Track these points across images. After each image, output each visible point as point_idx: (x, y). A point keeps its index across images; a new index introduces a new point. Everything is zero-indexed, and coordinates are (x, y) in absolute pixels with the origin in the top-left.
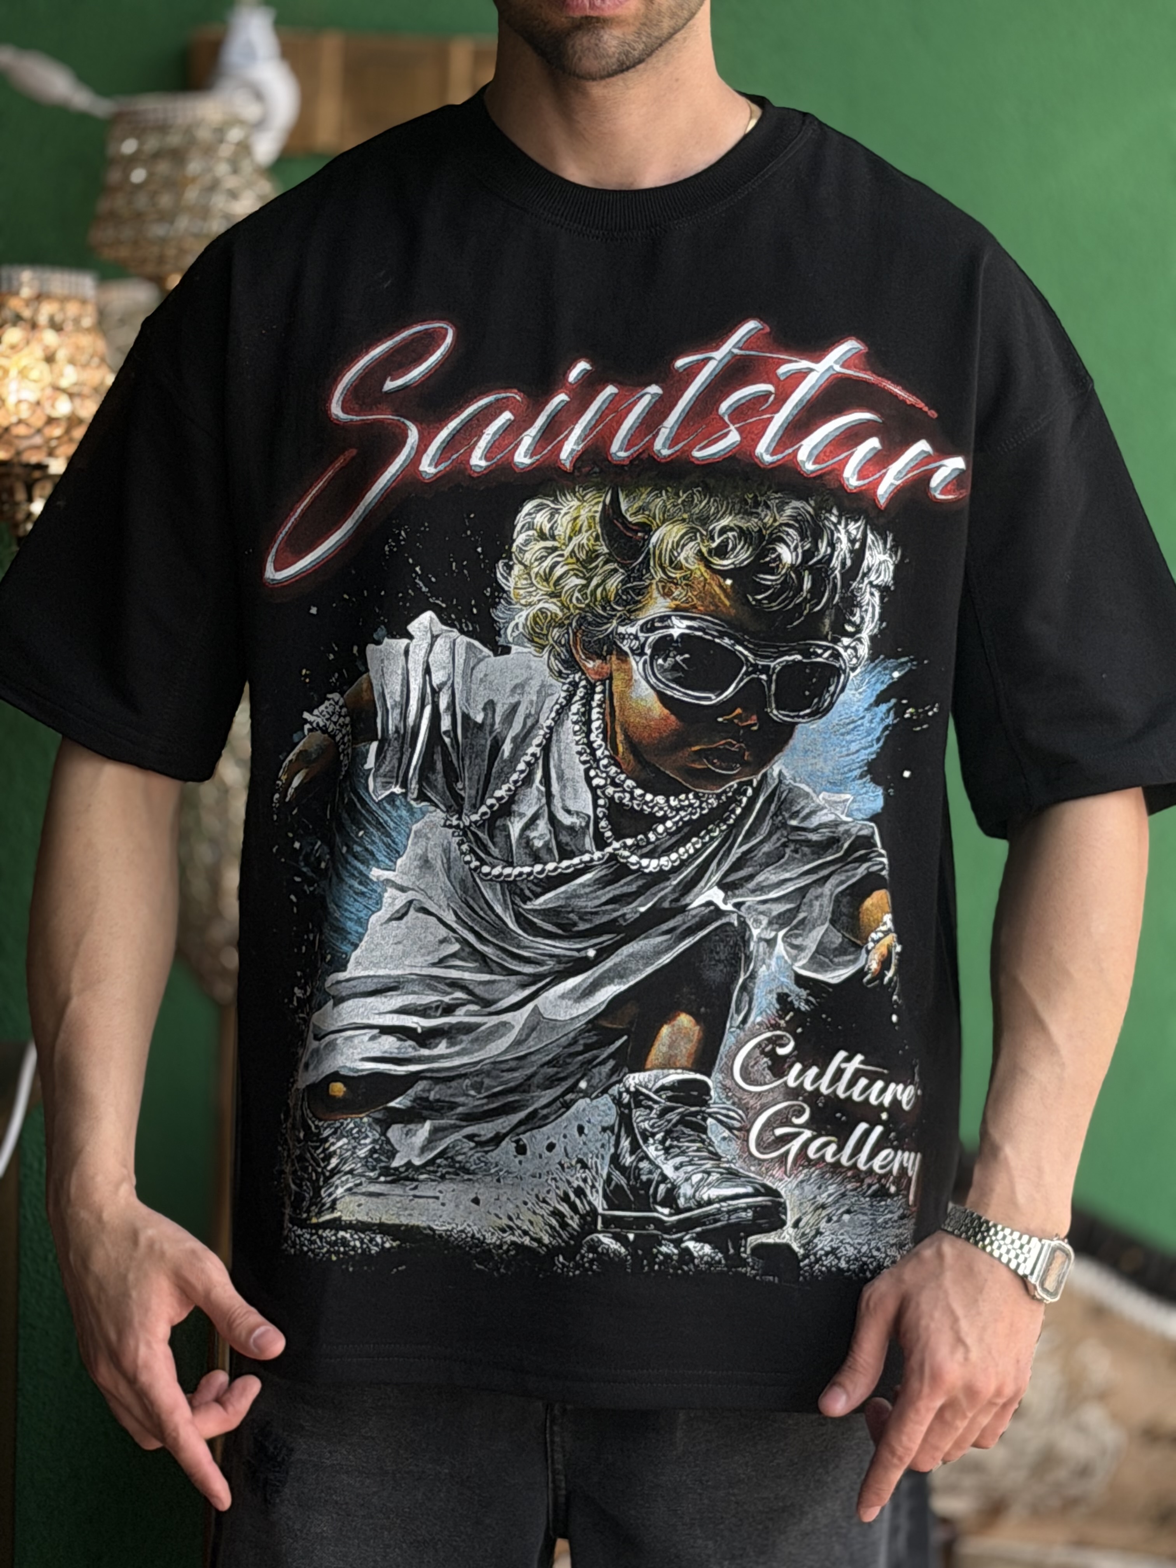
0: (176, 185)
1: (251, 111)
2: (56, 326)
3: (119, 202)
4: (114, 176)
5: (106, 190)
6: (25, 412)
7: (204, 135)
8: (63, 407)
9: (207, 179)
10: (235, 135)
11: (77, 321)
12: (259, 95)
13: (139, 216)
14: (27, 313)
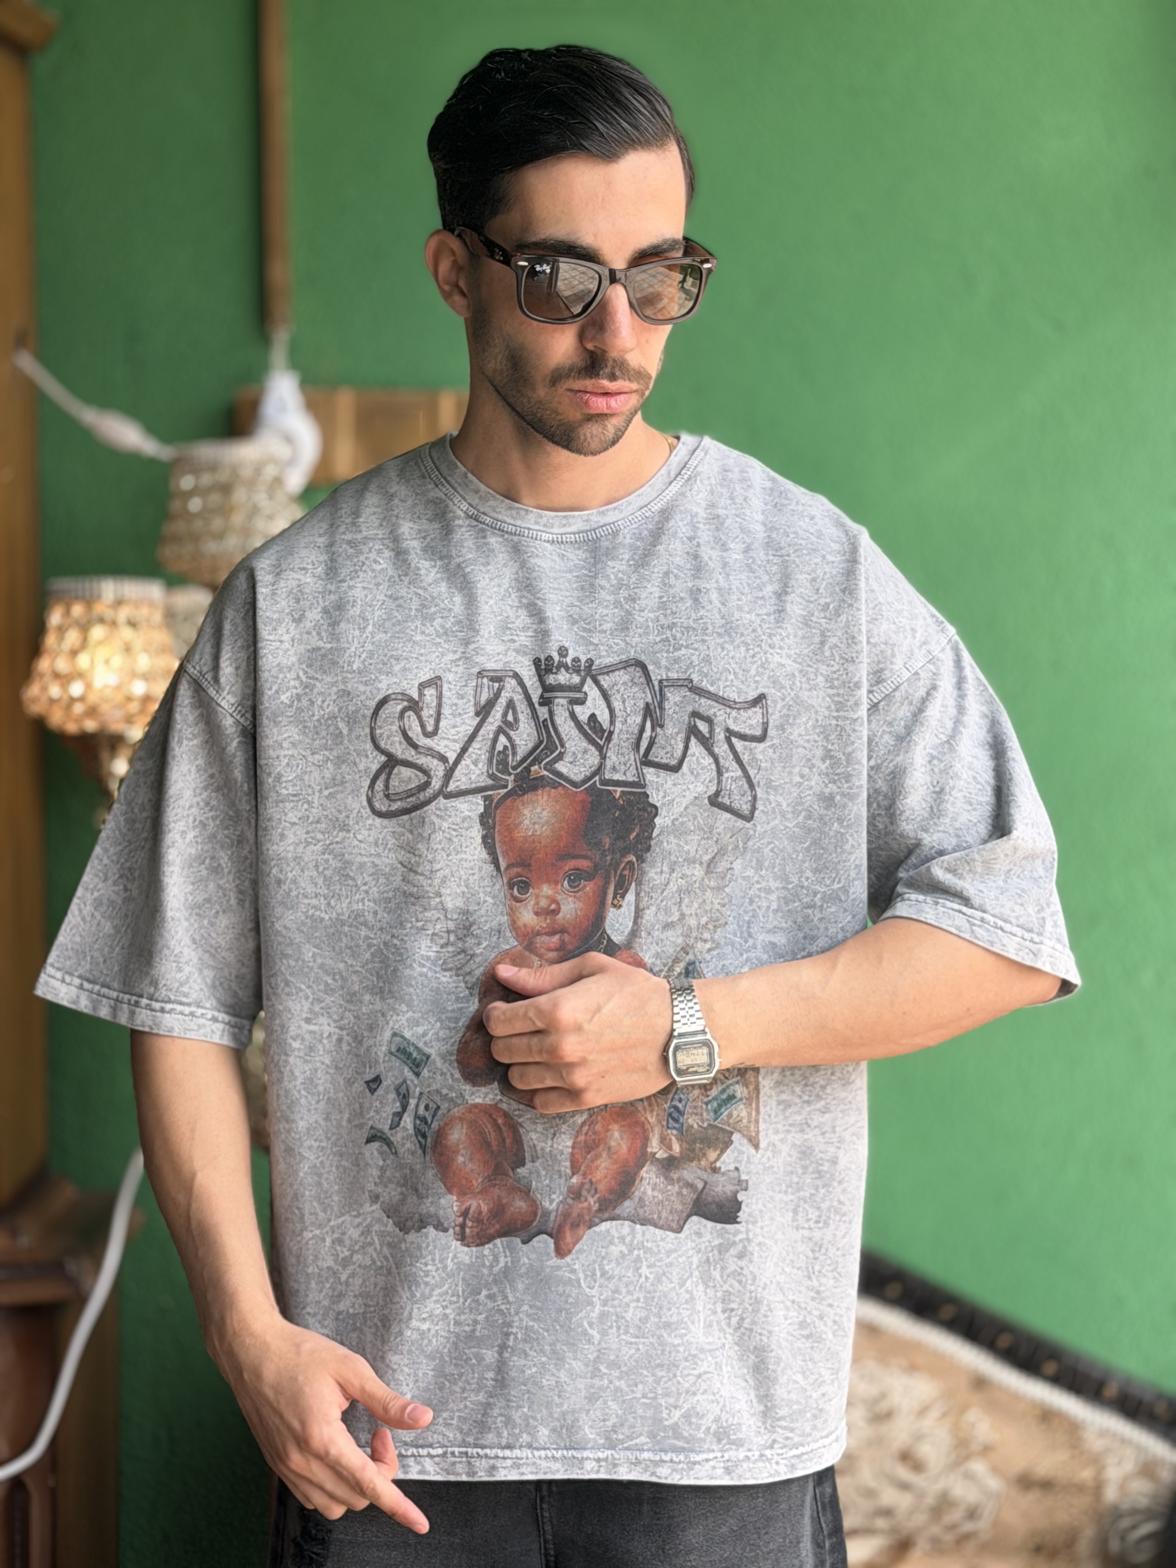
0: (225, 511)
1: (281, 451)
2: (132, 624)
3: (181, 527)
4: (176, 505)
5: (170, 517)
6: (108, 692)
7: (246, 473)
8: (139, 688)
9: (250, 506)
10: (270, 471)
11: (148, 620)
12: (289, 439)
13: (196, 537)
14: (108, 613)
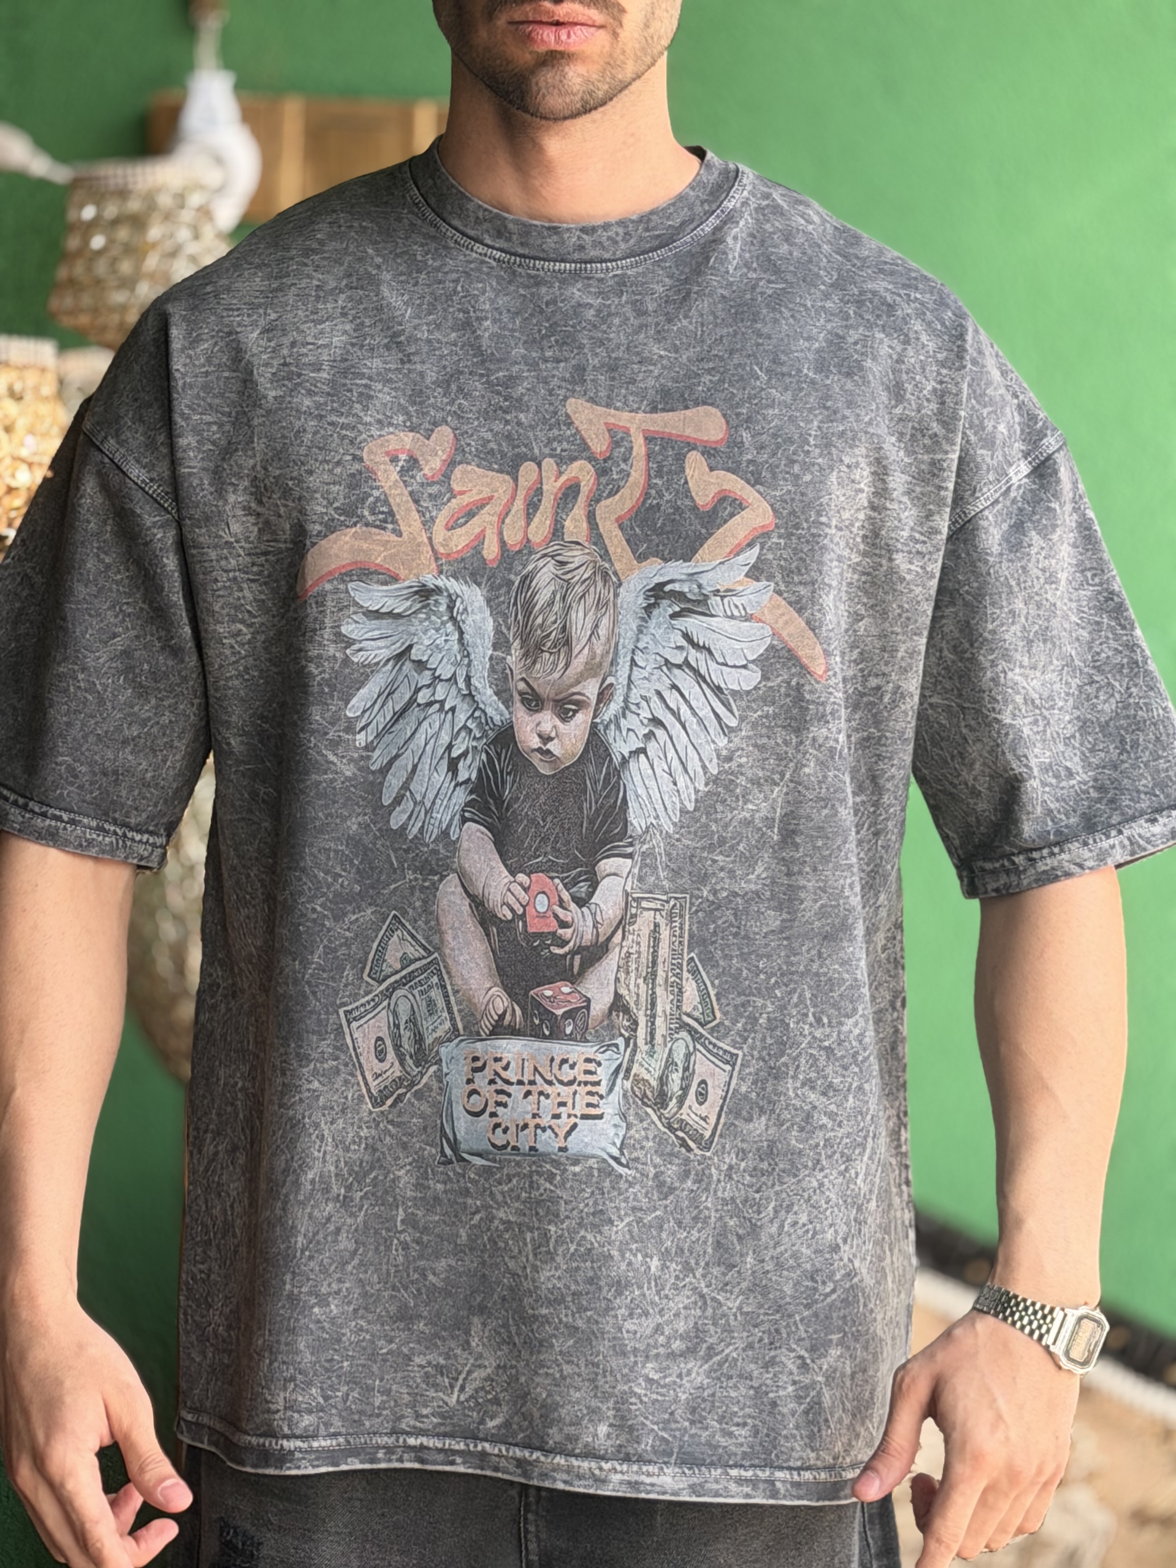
0: (136, 251)
1: (213, 177)
2: (15, 395)
3: (79, 269)
4: (73, 243)
5: (65, 257)
7: (165, 201)
8: (21, 477)
9: (168, 246)
10: (196, 200)
11: (37, 390)
12: (219, 160)
13: (98, 282)
